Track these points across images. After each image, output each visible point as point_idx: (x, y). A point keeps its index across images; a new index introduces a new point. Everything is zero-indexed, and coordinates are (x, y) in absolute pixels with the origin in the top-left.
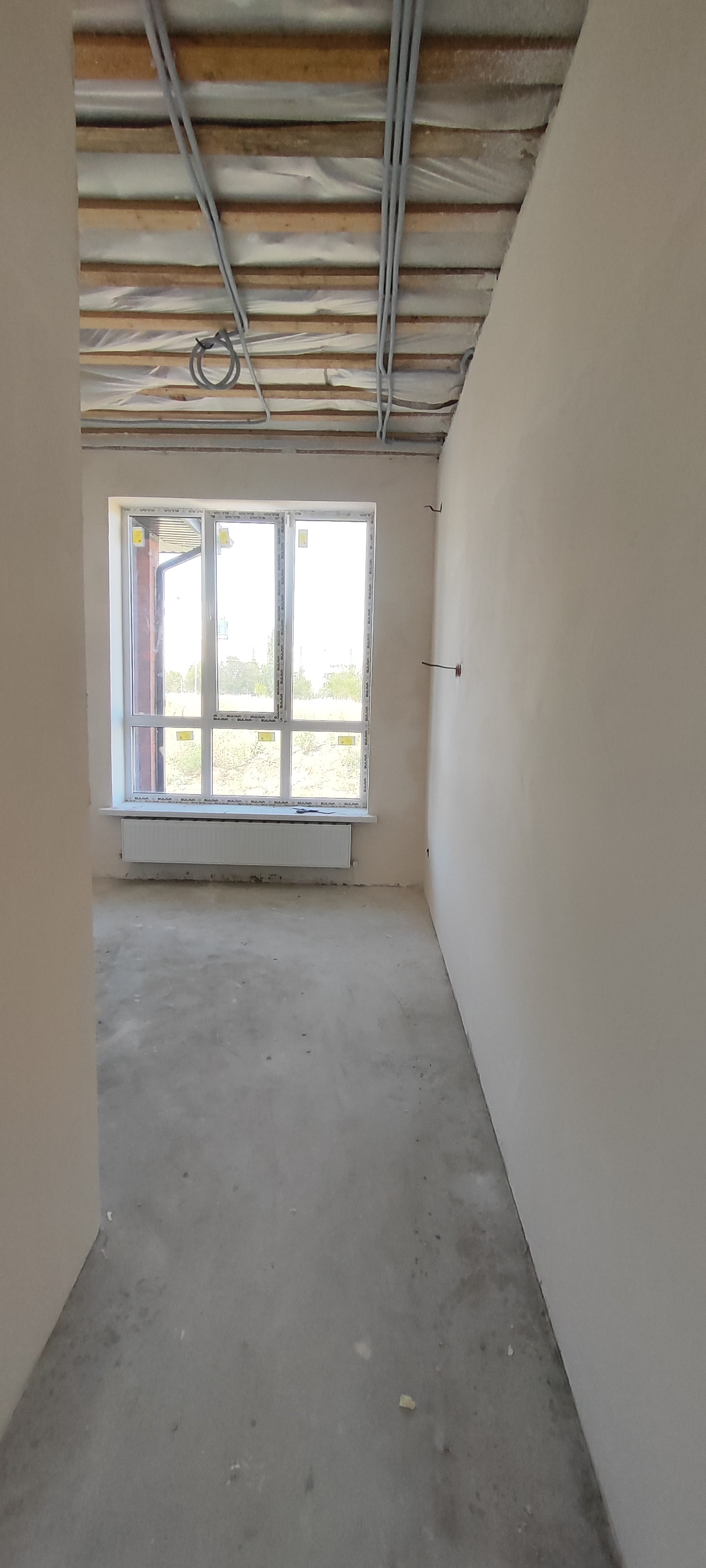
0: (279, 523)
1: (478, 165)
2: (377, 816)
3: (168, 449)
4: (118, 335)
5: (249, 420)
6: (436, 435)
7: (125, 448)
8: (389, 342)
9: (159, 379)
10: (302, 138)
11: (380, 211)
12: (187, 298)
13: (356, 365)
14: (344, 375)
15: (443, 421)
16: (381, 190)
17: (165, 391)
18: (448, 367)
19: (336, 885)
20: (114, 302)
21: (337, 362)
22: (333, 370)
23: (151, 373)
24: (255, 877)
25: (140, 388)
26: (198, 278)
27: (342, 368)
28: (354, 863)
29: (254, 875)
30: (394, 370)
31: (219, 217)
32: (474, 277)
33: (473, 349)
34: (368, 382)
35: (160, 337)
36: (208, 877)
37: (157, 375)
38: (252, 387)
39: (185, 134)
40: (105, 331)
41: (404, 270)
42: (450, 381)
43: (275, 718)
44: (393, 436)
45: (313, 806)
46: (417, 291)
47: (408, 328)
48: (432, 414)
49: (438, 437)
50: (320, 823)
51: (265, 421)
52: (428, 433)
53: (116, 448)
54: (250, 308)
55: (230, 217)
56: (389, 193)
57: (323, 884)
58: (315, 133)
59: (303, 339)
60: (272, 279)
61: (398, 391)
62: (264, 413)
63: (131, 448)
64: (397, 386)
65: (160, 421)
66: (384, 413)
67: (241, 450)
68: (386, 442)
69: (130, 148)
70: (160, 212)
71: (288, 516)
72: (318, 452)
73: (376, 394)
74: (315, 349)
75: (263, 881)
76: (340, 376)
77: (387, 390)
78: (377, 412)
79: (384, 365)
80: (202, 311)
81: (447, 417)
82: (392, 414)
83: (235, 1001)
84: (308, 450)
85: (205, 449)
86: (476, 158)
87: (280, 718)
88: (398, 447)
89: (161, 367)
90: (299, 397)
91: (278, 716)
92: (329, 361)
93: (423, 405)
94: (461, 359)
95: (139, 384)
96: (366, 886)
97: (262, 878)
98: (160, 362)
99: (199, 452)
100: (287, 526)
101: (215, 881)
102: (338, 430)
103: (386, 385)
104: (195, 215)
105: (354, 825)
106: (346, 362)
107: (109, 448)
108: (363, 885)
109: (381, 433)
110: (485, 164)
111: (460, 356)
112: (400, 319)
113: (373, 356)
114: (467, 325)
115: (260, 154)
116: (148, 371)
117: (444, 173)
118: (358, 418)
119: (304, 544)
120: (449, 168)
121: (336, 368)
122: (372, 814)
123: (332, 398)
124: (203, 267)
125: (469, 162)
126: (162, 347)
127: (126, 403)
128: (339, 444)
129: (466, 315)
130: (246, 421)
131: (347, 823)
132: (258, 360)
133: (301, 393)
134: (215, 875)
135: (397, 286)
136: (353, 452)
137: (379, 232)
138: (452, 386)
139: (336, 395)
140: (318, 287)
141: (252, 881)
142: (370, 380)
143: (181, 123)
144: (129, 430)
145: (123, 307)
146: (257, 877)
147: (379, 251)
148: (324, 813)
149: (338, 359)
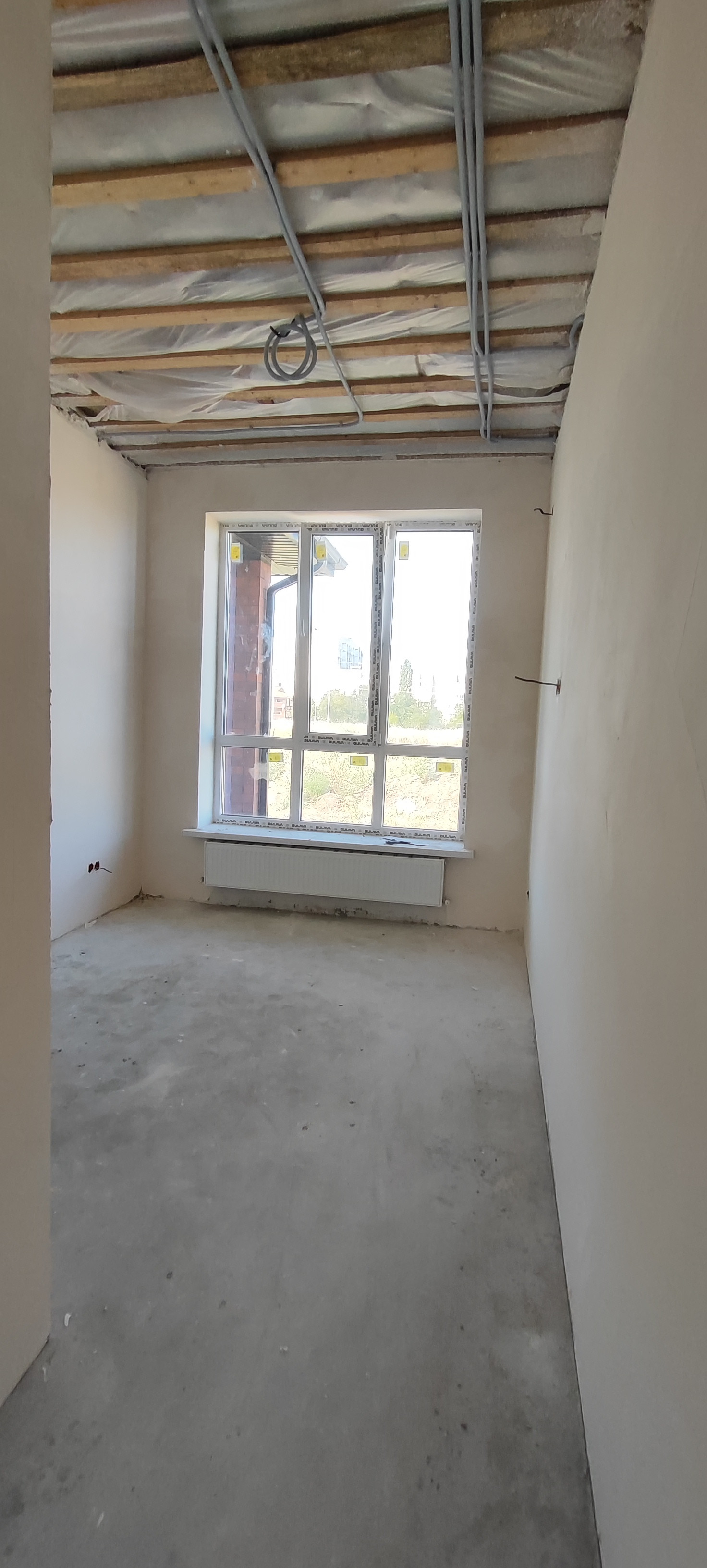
0: (378, 535)
1: (572, 57)
2: (474, 851)
3: (265, 461)
4: (194, 331)
5: (341, 422)
6: (548, 430)
7: (223, 462)
8: (483, 316)
9: (242, 380)
10: (353, 48)
11: (454, 139)
12: (257, 279)
13: (448, 347)
14: (436, 361)
15: (555, 411)
16: (453, 111)
17: (251, 394)
18: (555, 343)
19: (426, 924)
20: (184, 293)
21: (428, 346)
22: (424, 355)
23: (233, 373)
24: (340, 910)
25: (225, 391)
26: (262, 253)
27: (434, 353)
28: (446, 901)
29: (338, 908)
30: (492, 350)
31: (274, 170)
32: (576, 218)
33: (583, 316)
34: (465, 367)
35: (237, 330)
36: (291, 908)
37: (239, 375)
38: (338, 384)
39: (220, 64)
40: (181, 328)
41: (492, 218)
42: (558, 359)
43: (369, 741)
44: (499, 434)
45: (406, 837)
46: (511, 245)
47: (503, 296)
48: (540, 404)
49: (550, 432)
50: (411, 856)
51: (357, 422)
52: (538, 429)
53: (214, 463)
54: (326, 286)
55: (286, 168)
56: (463, 112)
57: (412, 923)
58: (367, 38)
59: (388, 320)
60: (344, 245)
61: (500, 376)
62: (356, 414)
63: (230, 462)
64: (498, 370)
65: (252, 428)
66: (486, 406)
67: (339, 459)
68: (492, 440)
69: (168, 93)
70: (211, 171)
71: (389, 527)
72: (420, 457)
73: (475, 382)
74: (401, 332)
75: (349, 915)
76: (432, 363)
77: (486, 376)
78: (478, 405)
79: (480, 345)
80: (274, 295)
81: (559, 406)
82: (495, 406)
83: (284, 1051)
84: (410, 456)
85: (303, 460)
86: (567, 46)
87: (373, 741)
88: (507, 446)
89: (243, 366)
90: (391, 392)
91: (372, 739)
92: (419, 344)
93: (529, 392)
94: (569, 332)
95: (223, 387)
96: (459, 928)
97: (347, 912)
98: (241, 360)
99: (297, 463)
100: (387, 539)
101: (298, 912)
102: (439, 430)
103: (485, 371)
104: (249, 171)
105: (447, 860)
106: (438, 345)
107: (207, 463)
108: (456, 926)
109: (485, 431)
110: (580, 53)
111: (568, 328)
112: (493, 284)
113: (467, 335)
114: (574, 285)
115: (307, 78)
116: (230, 371)
117: (529, 75)
118: (458, 414)
119: (405, 556)
120: (534, 66)
121: (427, 354)
122: (470, 849)
123: (426, 391)
124: (268, 239)
125: (557, 52)
126: (241, 343)
127: (213, 410)
128: (441, 446)
129: (572, 273)
130: (339, 424)
131: (440, 858)
132: (341, 350)
133: (393, 386)
134: (298, 905)
135: (485, 240)
136: (458, 456)
137: (456, 169)
138: (562, 366)
139: (431, 387)
140: (396, 251)
141: (336, 914)
142: (466, 365)
143: (215, 50)
144: (225, 442)
145: (195, 297)
146: (342, 910)
147: (459, 194)
148: (417, 844)
149: (429, 342)
